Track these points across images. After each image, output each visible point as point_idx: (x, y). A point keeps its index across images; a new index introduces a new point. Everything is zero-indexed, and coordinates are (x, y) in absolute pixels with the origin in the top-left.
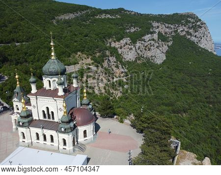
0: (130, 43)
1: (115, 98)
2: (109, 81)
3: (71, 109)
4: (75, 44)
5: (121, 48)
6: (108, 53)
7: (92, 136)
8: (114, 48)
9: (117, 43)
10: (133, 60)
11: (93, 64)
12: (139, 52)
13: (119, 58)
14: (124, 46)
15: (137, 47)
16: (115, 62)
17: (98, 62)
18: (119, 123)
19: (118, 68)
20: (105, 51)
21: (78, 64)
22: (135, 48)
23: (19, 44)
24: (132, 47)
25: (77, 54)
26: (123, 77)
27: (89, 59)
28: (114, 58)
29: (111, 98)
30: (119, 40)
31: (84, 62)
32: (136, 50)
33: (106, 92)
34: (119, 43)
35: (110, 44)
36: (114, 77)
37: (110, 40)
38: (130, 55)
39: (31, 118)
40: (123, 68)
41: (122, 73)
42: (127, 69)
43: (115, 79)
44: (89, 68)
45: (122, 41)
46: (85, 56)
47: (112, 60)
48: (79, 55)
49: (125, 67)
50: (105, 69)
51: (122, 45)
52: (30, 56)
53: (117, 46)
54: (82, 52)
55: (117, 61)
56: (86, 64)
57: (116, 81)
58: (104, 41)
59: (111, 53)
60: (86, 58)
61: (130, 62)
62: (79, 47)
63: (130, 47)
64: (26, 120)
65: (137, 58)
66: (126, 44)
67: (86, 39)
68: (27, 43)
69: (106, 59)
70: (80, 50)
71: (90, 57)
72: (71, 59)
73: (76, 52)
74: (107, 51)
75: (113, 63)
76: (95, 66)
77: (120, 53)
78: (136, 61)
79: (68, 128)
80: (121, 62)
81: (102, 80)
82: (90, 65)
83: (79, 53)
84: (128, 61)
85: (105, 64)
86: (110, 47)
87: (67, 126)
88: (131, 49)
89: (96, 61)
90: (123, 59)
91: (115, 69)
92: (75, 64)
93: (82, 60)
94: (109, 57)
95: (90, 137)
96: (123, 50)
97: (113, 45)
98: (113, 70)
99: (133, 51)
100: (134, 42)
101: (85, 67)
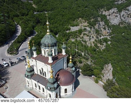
0: (117, 12)
1: (100, 50)
2: (97, 38)
3: (59, 71)
4: (79, 13)
5: (109, 16)
6: (99, 19)
7: (71, 92)
8: (105, 15)
9: (107, 12)
10: (117, 24)
11: (88, 26)
12: (123, 18)
13: (107, 22)
14: (112, 14)
15: (122, 15)
16: (103, 25)
17: (92, 25)
18: (94, 82)
19: (105, 30)
20: (98, 17)
21: (79, 26)
22: (120, 15)
23: (47, 12)
24: (118, 14)
25: (79, 19)
26: (108, 36)
27: (86, 23)
28: (103, 23)
29: (97, 49)
30: (108, 10)
31: (82, 24)
32: (120, 17)
33: (94, 45)
34: (109, 12)
35: (102, 13)
36: (102, 35)
37: (102, 10)
38: (115, 21)
39: (33, 72)
40: (109, 30)
41: (108, 33)
42: (112, 30)
43: (102, 37)
44: (85, 29)
45: (110, 11)
46: (84, 20)
47: (101, 24)
48: (80, 20)
49: (110, 29)
50: (96, 30)
51: (111, 13)
52: (52, 20)
53: (107, 14)
54: (82, 18)
55: (105, 24)
56: (84, 26)
57: (102, 39)
58: (98, 11)
59: (101, 19)
60: (84, 22)
61: (115, 26)
62: (81, 14)
63: (116, 15)
64: (29, 74)
65: (120, 22)
66: (114, 12)
67: (86, 9)
68: (51, 12)
69: (97, 23)
70: (81, 17)
71: (87, 21)
72: (75, 22)
73: (78, 18)
74: (99, 18)
75: (102, 26)
76: (90, 28)
77: (108, 19)
78: (119, 25)
79: (52, 88)
80: (108, 25)
81: (93, 37)
82: (86, 27)
83: (80, 19)
84: (113, 25)
85: (96, 27)
86: (102, 15)
87: (52, 86)
88: (117, 16)
89: (90, 24)
90: (110, 23)
91: (103, 30)
92: (77, 26)
93: (82, 23)
94: (99, 21)
95: (69, 93)
96: (110, 17)
97: (104, 13)
98: (101, 31)
99: (118, 18)
100: (120, 11)
101: (83, 28)
